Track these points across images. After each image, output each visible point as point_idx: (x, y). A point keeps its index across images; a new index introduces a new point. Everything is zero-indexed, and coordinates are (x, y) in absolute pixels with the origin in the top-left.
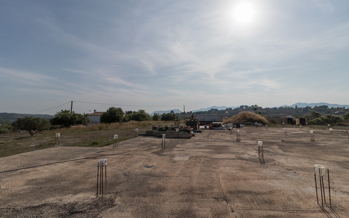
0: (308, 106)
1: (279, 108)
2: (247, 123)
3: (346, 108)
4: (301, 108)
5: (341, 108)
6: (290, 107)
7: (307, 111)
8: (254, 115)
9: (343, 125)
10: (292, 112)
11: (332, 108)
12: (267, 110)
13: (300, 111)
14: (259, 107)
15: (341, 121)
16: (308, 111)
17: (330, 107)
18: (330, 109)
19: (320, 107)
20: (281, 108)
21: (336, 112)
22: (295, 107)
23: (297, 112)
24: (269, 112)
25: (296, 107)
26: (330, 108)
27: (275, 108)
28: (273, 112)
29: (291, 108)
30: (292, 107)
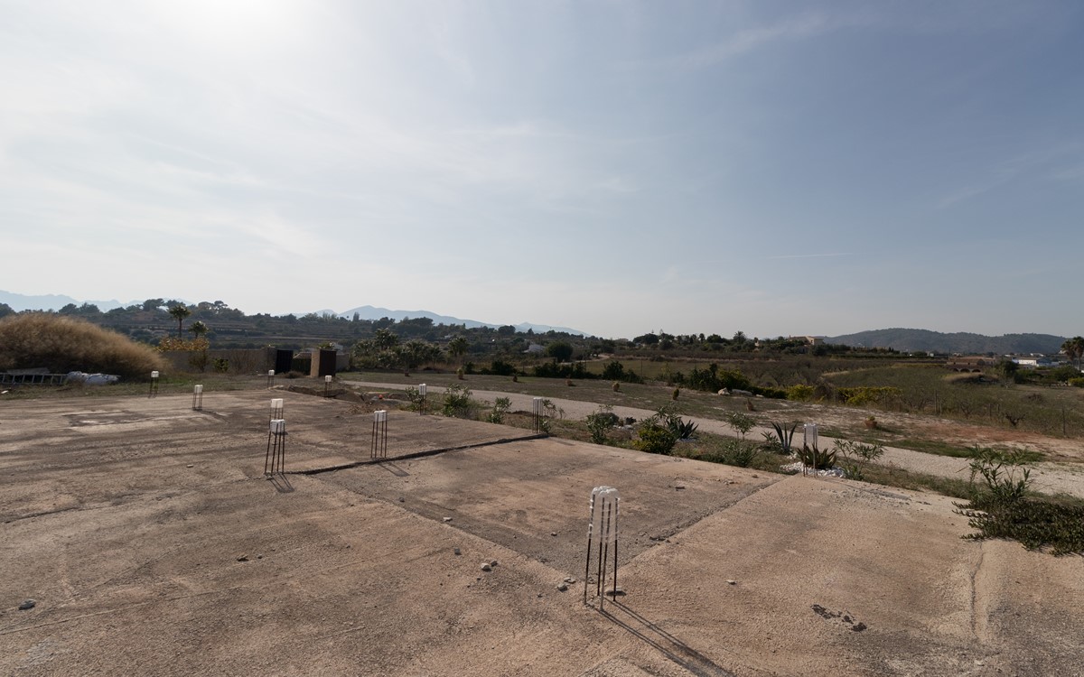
0: (387, 318)
1: (303, 319)
2: (19, 373)
3: (467, 328)
4: (368, 323)
5: (458, 327)
6: (339, 316)
8: (89, 336)
9: (435, 370)
10: (342, 331)
11: (441, 325)
12: (261, 321)
13: (363, 329)
14: (229, 310)
15: (441, 360)
17: (436, 323)
18: (436, 328)
19: (416, 320)
20: (310, 320)
21: (446, 337)
22: (351, 319)
23: (357, 332)
24: (267, 331)
25: (356, 317)
26: (437, 325)
27: (290, 318)
28: (281, 331)
29: (342, 319)
30: (345, 317)
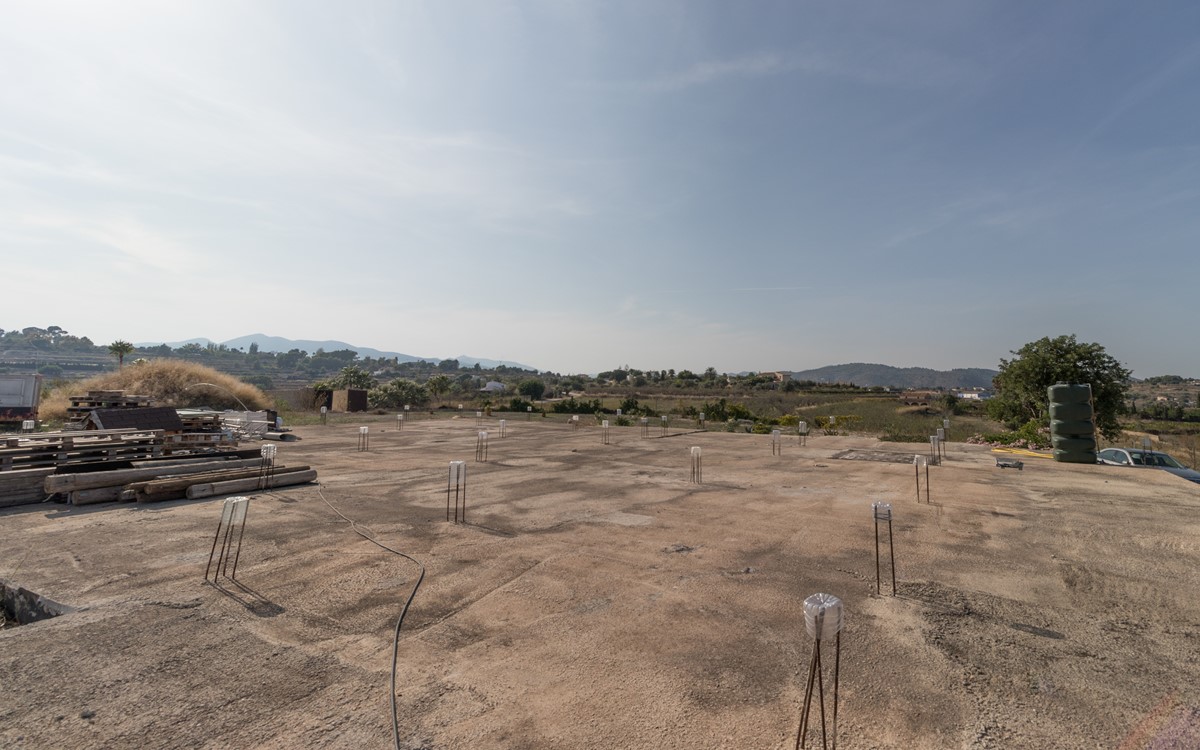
0: (297, 350)
1: (180, 350)
3: (400, 362)
4: (270, 356)
5: (388, 361)
6: (230, 347)
7: (292, 366)
11: (368, 359)
13: (265, 363)
14: (72, 338)
16: (294, 366)
17: (361, 357)
18: (361, 362)
19: (336, 353)
20: (191, 352)
21: (376, 373)
22: (247, 350)
23: (257, 367)
25: (254, 348)
29: (234, 350)
30: (238, 349)
